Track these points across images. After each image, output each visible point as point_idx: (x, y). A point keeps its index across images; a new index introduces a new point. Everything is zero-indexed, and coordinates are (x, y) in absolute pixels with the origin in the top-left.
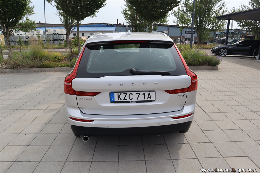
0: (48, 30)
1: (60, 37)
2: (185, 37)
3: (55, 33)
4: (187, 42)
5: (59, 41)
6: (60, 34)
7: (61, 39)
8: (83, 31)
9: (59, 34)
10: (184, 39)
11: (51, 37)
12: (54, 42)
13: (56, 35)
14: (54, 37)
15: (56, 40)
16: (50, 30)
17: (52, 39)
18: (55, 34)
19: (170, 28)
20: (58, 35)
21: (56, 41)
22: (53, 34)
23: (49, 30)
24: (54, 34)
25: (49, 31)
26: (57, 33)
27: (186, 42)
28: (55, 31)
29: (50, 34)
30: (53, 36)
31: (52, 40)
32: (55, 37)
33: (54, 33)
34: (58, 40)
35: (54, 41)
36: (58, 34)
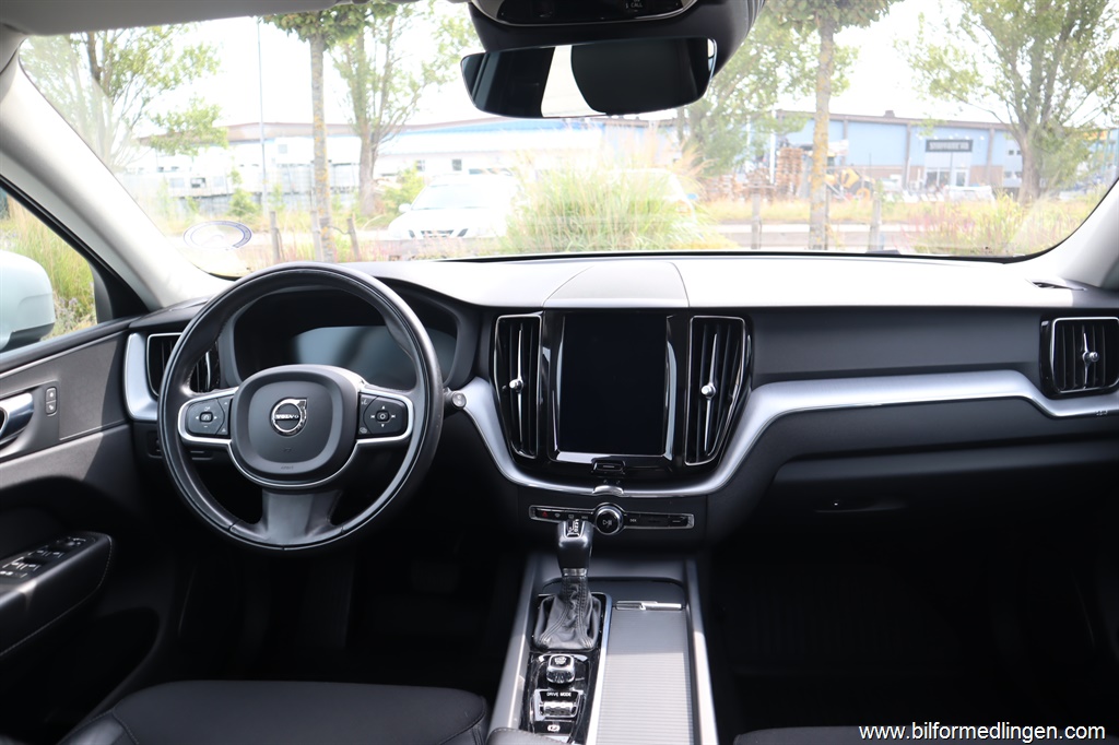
1: (340, 175)
2: (926, 171)
4: (954, 190)
5: (336, 193)
7: (346, 185)
9: (334, 162)
10: (922, 177)
11: (301, 175)
12: (312, 200)
17: (302, 186)
19: (853, 129)
20: (329, 169)
22: (307, 162)
24: (311, 162)
25: (290, 152)
27: (948, 191)
29: (296, 162)
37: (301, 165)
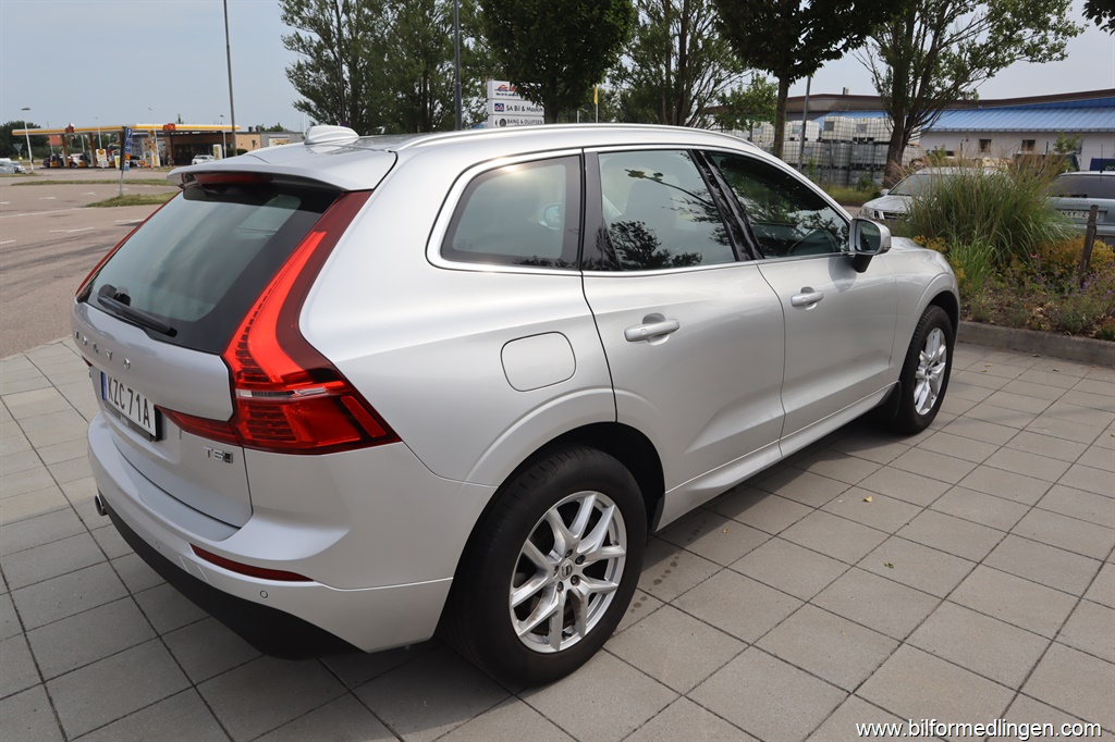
0: (833, 123)
1: (879, 154)
3: (862, 136)
5: (872, 170)
6: (881, 140)
7: (884, 163)
8: (1030, 132)
9: (876, 140)
11: (842, 151)
12: (848, 175)
13: (862, 146)
14: (855, 153)
15: (859, 167)
16: (841, 124)
17: (841, 162)
18: (861, 141)
20: (870, 147)
21: (858, 172)
22: (851, 139)
23: (836, 124)
24: (855, 139)
25: (835, 129)
26: (871, 136)
28: (862, 128)
29: (839, 138)
30: (851, 149)
31: (841, 165)
32: (859, 153)
33: (857, 136)
34: (868, 165)
35: (853, 173)
36: (871, 139)
37: (843, 141)
